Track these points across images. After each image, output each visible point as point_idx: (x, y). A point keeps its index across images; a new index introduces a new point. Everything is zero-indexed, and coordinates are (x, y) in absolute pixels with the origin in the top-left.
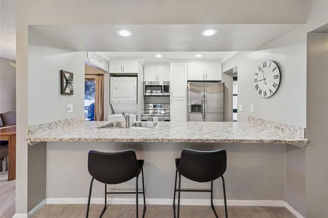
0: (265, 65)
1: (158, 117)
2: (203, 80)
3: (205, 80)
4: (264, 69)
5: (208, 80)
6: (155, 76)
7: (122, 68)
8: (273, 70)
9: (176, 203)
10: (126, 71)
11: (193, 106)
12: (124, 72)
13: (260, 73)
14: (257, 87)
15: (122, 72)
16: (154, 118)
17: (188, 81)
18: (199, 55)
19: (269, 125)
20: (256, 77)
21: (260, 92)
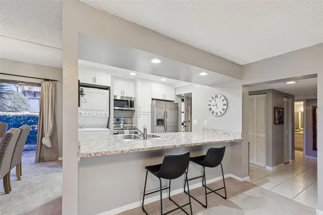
0: (217, 97)
1: (129, 131)
2: (162, 99)
3: (164, 99)
4: (216, 99)
5: (166, 99)
6: (121, 90)
7: (95, 79)
8: (223, 101)
9: (186, 190)
10: (98, 83)
11: (158, 120)
12: (96, 84)
13: (213, 101)
14: (210, 109)
15: (94, 84)
16: (125, 131)
17: (153, 99)
18: (164, 79)
19: (219, 132)
20: (210, 103)
21: (213, 113)
